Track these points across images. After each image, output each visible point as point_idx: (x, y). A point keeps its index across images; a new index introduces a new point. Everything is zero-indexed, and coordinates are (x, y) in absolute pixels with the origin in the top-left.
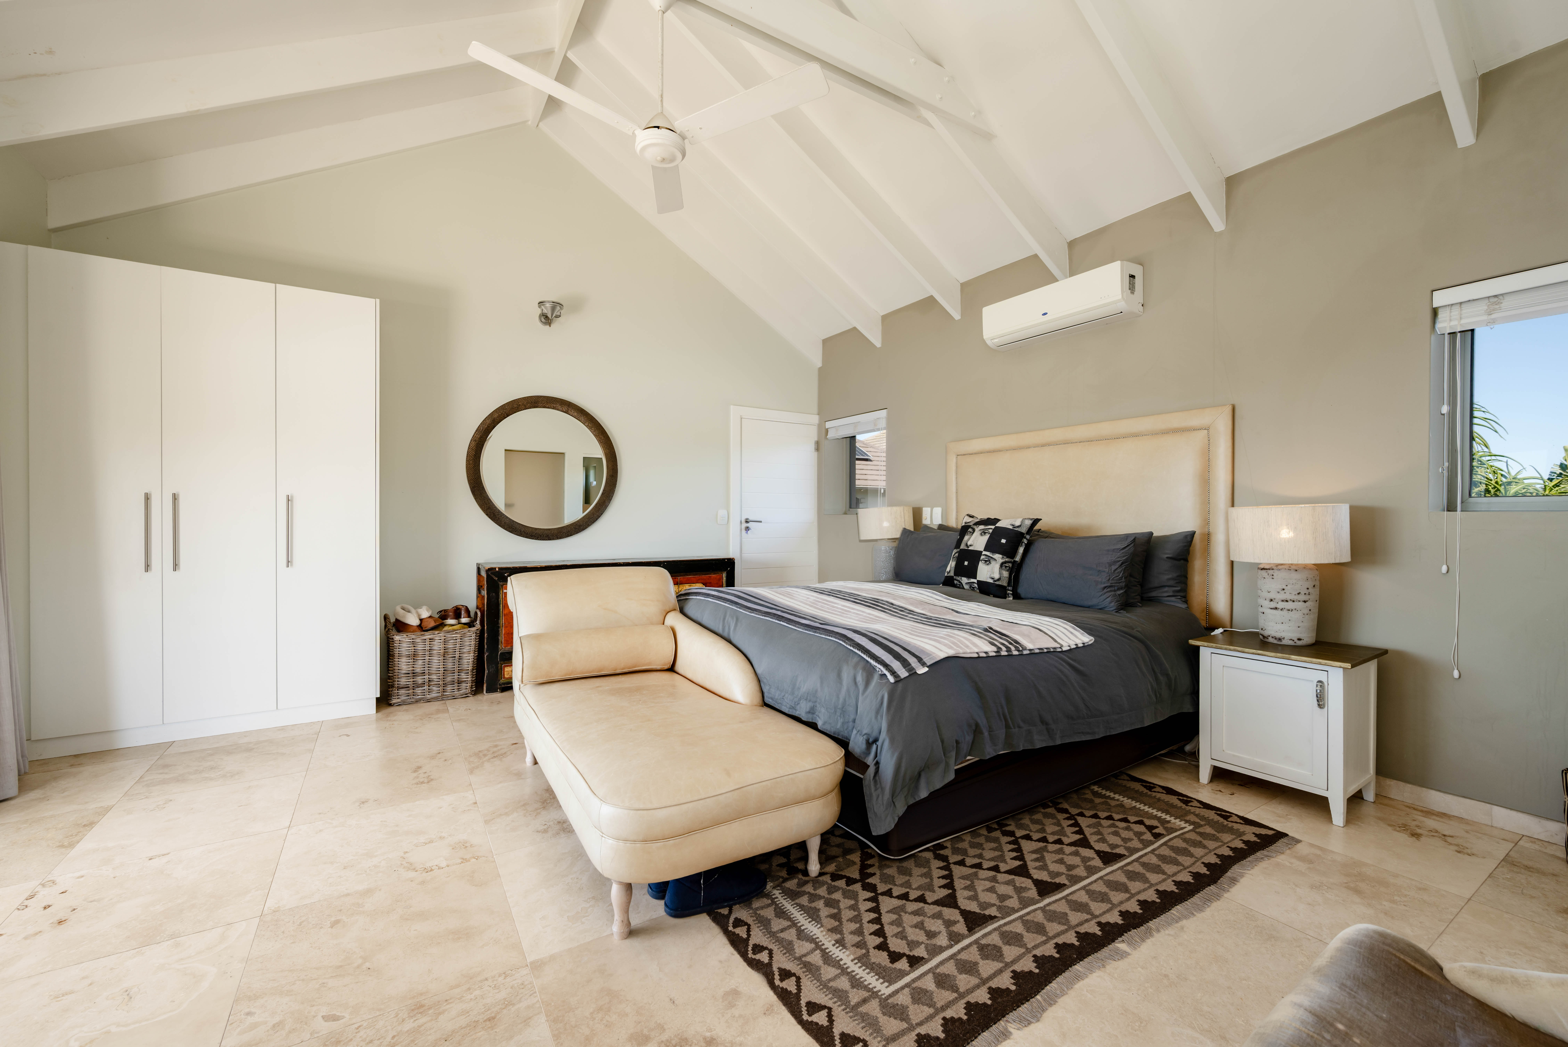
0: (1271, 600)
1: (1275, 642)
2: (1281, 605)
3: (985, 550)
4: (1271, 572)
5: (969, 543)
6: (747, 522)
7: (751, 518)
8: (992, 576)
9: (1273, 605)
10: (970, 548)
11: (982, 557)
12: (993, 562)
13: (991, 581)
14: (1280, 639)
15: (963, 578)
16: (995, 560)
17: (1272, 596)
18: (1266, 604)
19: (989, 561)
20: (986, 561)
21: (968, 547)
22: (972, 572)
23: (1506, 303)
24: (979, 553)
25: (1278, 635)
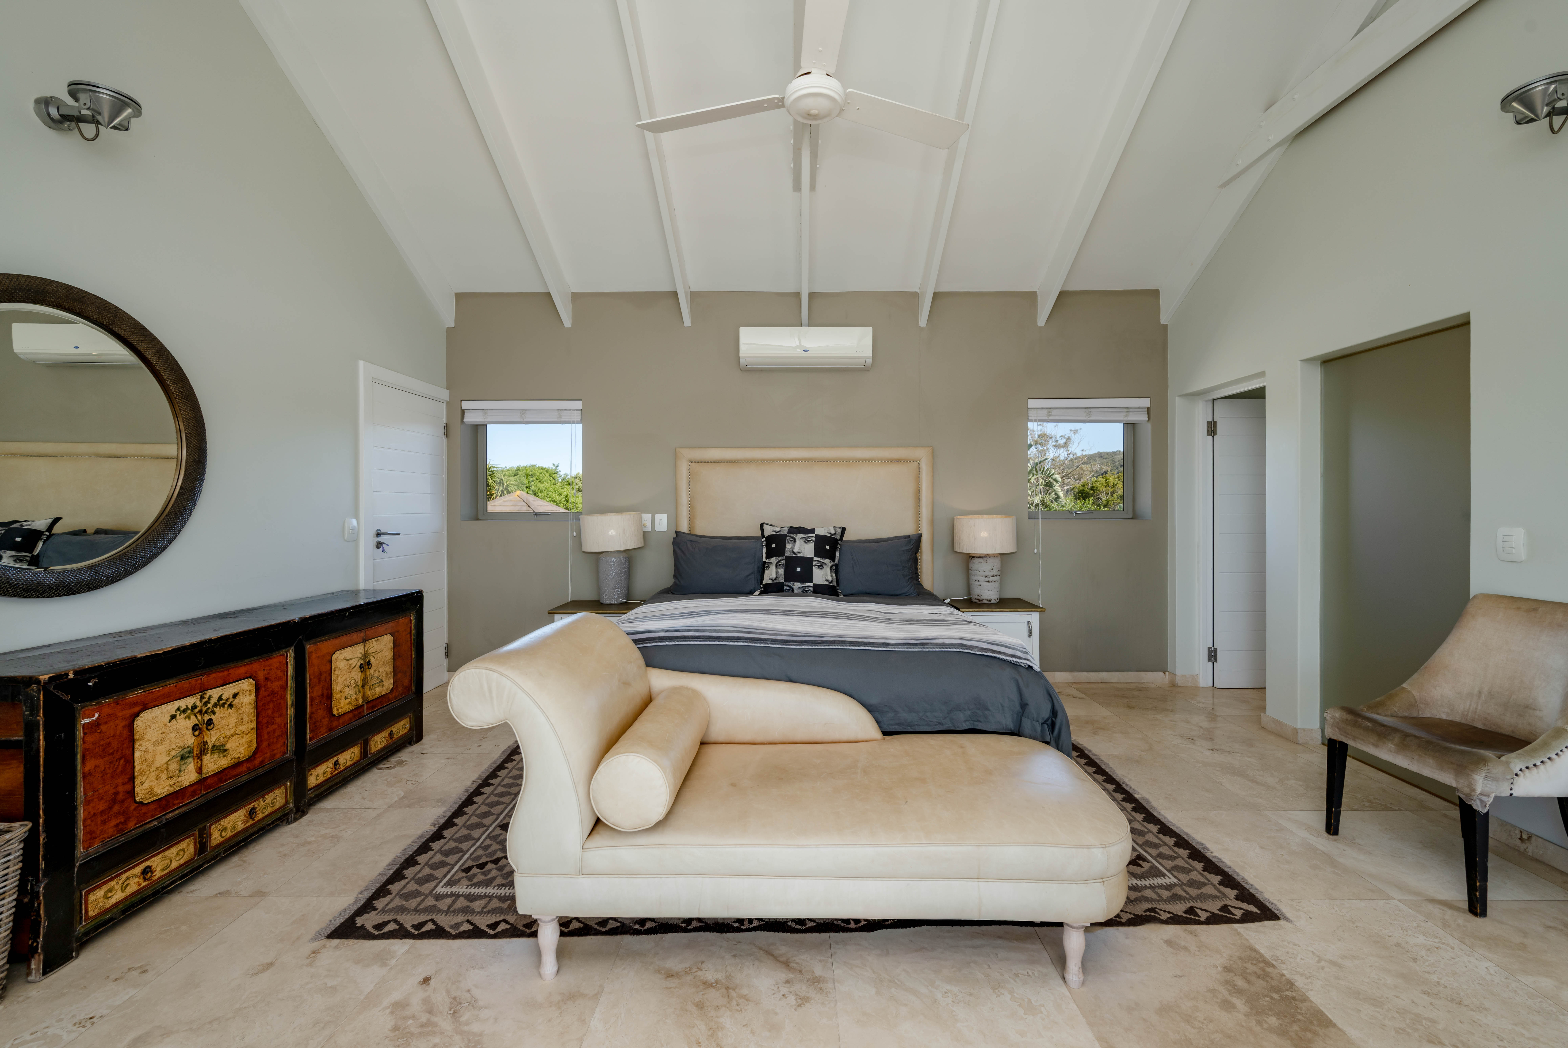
0: (986, 577)
1: (988, 602)
2: (991, 579)
3: (815, 556)
4: (985, 559)
5: (796, 550)
6: (378, 534)
7: (383, 530)
8: (827, 578)
9: (987, 579)
10: (799, 555)
11: (815, 563)
12: (825, 567)
13: (827, 583)
14: (990, 601)
15: (796, 583)
16: (826, 564)
17: (986, 574)
18: (983, 579)
19: (822, 565)
20: (819, 566)
21: (796, 554)
22: (807, 576)
23: (1054, 412)
24: (810, 560)
25: (989, 598)
